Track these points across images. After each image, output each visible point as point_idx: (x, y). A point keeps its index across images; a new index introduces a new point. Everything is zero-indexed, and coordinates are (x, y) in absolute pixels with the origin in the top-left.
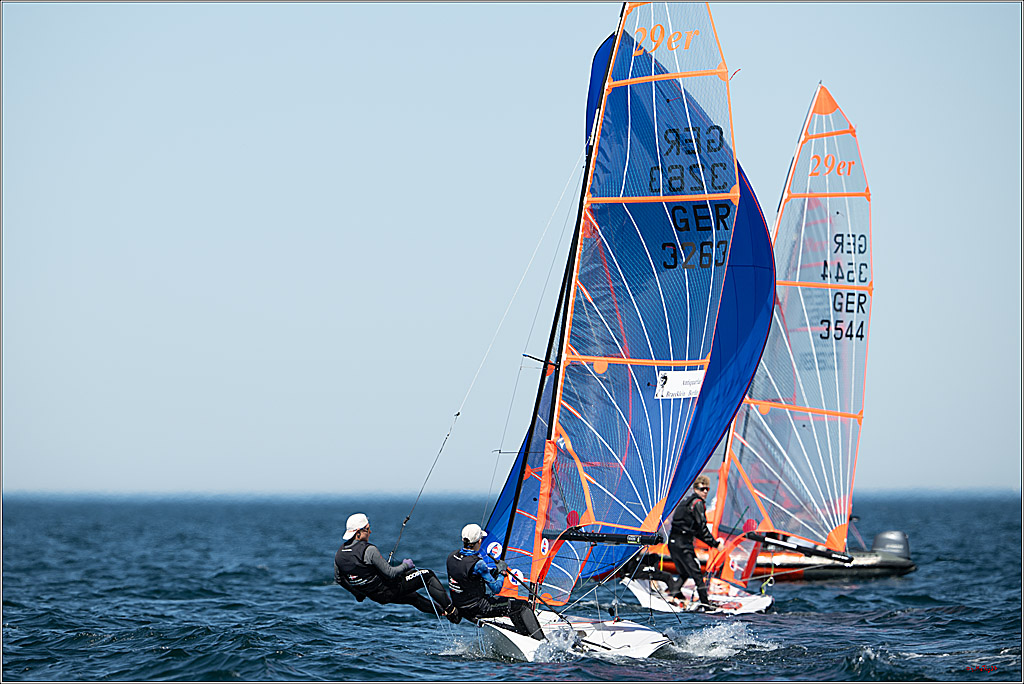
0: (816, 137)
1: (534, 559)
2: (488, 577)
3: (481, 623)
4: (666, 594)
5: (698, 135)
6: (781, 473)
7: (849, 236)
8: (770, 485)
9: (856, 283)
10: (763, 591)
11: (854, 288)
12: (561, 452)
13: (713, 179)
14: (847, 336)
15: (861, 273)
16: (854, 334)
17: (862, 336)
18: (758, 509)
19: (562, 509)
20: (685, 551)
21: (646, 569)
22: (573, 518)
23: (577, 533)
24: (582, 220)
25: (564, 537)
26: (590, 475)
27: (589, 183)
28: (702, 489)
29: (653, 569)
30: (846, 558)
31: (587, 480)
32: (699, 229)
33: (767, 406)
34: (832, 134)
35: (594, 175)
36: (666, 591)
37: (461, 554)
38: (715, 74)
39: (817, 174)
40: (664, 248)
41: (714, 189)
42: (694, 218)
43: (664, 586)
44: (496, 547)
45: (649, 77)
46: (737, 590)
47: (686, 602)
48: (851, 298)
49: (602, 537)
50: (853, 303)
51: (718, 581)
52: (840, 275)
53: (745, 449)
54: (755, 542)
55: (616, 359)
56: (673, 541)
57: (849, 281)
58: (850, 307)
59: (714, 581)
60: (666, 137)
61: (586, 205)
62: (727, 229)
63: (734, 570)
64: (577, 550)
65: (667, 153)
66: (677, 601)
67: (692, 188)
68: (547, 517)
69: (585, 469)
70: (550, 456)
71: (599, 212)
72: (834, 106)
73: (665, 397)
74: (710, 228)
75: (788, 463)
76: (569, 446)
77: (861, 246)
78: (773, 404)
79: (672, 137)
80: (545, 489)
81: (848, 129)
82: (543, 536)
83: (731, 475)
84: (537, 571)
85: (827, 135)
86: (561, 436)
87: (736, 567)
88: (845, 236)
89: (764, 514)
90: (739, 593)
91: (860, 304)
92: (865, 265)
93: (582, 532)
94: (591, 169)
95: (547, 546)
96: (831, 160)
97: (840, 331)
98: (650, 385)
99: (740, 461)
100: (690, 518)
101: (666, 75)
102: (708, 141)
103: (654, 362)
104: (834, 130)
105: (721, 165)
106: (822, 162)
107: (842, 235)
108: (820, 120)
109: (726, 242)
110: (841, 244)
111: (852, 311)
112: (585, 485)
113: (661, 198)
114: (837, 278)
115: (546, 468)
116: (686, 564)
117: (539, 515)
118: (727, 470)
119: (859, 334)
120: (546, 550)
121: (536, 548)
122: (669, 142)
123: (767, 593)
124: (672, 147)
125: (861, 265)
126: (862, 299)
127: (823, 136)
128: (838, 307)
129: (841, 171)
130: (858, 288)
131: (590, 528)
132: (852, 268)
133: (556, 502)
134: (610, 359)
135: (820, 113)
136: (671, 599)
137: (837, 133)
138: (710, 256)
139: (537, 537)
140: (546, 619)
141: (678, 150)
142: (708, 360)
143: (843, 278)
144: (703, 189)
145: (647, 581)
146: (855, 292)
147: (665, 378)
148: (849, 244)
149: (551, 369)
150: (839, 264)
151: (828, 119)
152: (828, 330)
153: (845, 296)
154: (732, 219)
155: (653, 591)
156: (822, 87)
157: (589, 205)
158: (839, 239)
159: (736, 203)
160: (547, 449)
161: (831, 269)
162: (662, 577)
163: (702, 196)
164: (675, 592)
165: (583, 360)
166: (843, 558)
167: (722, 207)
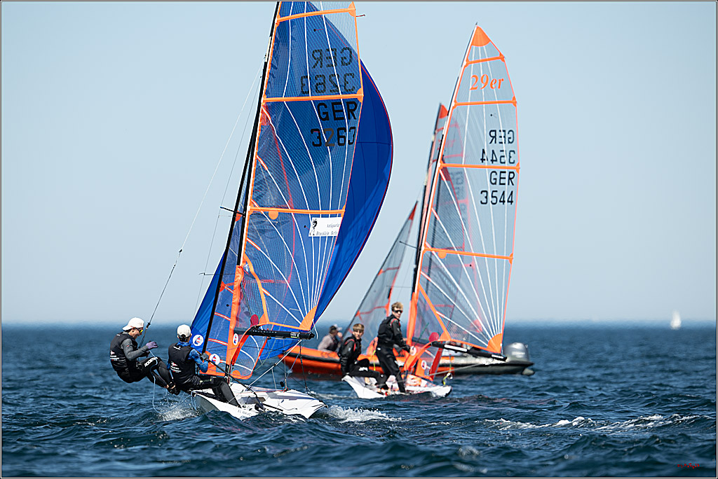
0: (474, 62)
1: (228, 348)
2: (199, 360)
3: (194, 394)
4: (375, 386)
5: (335, 54)
6: (455, 299)
7: (500, 131)
8: (448, 308)
9: (507, 164)
10: (444, 383)
11: (505, 168)
12: (247, 275)
13: (345, 84)
14: (500, 201)
15: (510, 157)
16: (506, 200)
17: (512, 202)
18: (440, 326)
19: (247, 313)
20: (388, 356)
21: (361, 369)
22: (255, 319)
23: (257, 330)
24: (260, 114)
25: (249, 333)
26: (266, 290)
27: (265, 88)
28: (397, 312)
29: (366, 369)
30: (502, 358)
31: (264, 293)
32: (335, 119)
33: (444, 253)
34: (486, 60)
35: (268, 82)
36: (376, 384)
37: (179, 346)
38: (347, 11)
39: (476, 88)
40: (312, 132)
41: (346, 92)
42: (331, 111)
43: (374, 381)
44: (199, 338)
45: (303, 14)
46: (426, 382)
47: (389, 391)
48: (503, 175)
49: (274, 333)
50: (505, 178)
51: (413, 377)
52: (494, 159)
53: (430, 283)
54: (438, 348)
55: (284, 210)
56: (379, 349)
57: (501, 163)
58: (502, 181)
59: (410, 376)
60: (313, 55)
61: (263, 104)
62: (355, 118)
63: (424, 369)
64: (258, 342)
65: (314, 67)
66: (383, 391)
67: (331, 91)
68: (237, 319)
69: (262, 284)
70: (239, 277)
71: (271, 108)
72: (487, 40)
73: (315, 236)
74: (343, 118)
75: (460, 293)
76: (252, 270)
77: (510, 138)
78: (448, 251)
79: (317, 55)
80: (236, 299)
81: (498, 56)
82: (235, 332)
83: (419, 302)
84: (230, 356)
85: (482, 61)
86: (247, 263)
87: (426, 366)
88: (498, 131)
89: (444, 329)
90: (427, 384)
91: (510, 179)
92: (514, 151)
93: (260, 330)
94: (266, 78)
95: (237, 339)
96: (485, 78)
97: (495, 199)
98: (306, 227)
99: (427, 292)
100: (390, 332)
101: (316, 12)
102: (342, 58)
103: (309, 211)
104: (487, 58)
105: (351, 74)
106: (479, 80)
107: (495, 131)
108: (477, 51)
109: (354, 128)
110: (495, 137)
111: (504, 184)
112: (263, 297)
113: (310, 98)
114: (492, 161)
115: (236, 285)
116: (389, 364)
117: (232, 317)
118: (417, 298)
119: (510, 200)
120: (237, 342)
121: (229, 340)
122: (315, 59)
123: (447, 384)
124: (317, 62)
125: (511, 151)
126: (512, 175)
127: (479, 61)
128: (493, 182)
129: (494, 86)
130: (508, 168)
131: (266, 327)
132: (504, 154)
133: (243, 308)
134: (279, 209)
135: (477, 45)
136: (379, 390)
137: (489, 60)
138: (345, 137)
139: (231, 332)
140: (237, 389)
141: (321, 64)
142: (344, 210)
143: (496, 161)
144: (338, 91)
145: (362, 378)
146: (506, 170)
147: (316, 222)
148: (501, 137)
149: (239, 217)
150: (493, 151)
151: (482, 50)
152: (486, 197)
153: (499, 173)
154: (358, 113)
155: (366, 384)
156: (478, 27)
157: (264, 104)
158: (493, 134)
159: (361, 101)
160: (237, 272)
161: (488, 155)
162: (373, 375)
163: (338, 96)
164: (381, 385)
165: (262, 210)
166: (500, 357)
167: (352, 104)
